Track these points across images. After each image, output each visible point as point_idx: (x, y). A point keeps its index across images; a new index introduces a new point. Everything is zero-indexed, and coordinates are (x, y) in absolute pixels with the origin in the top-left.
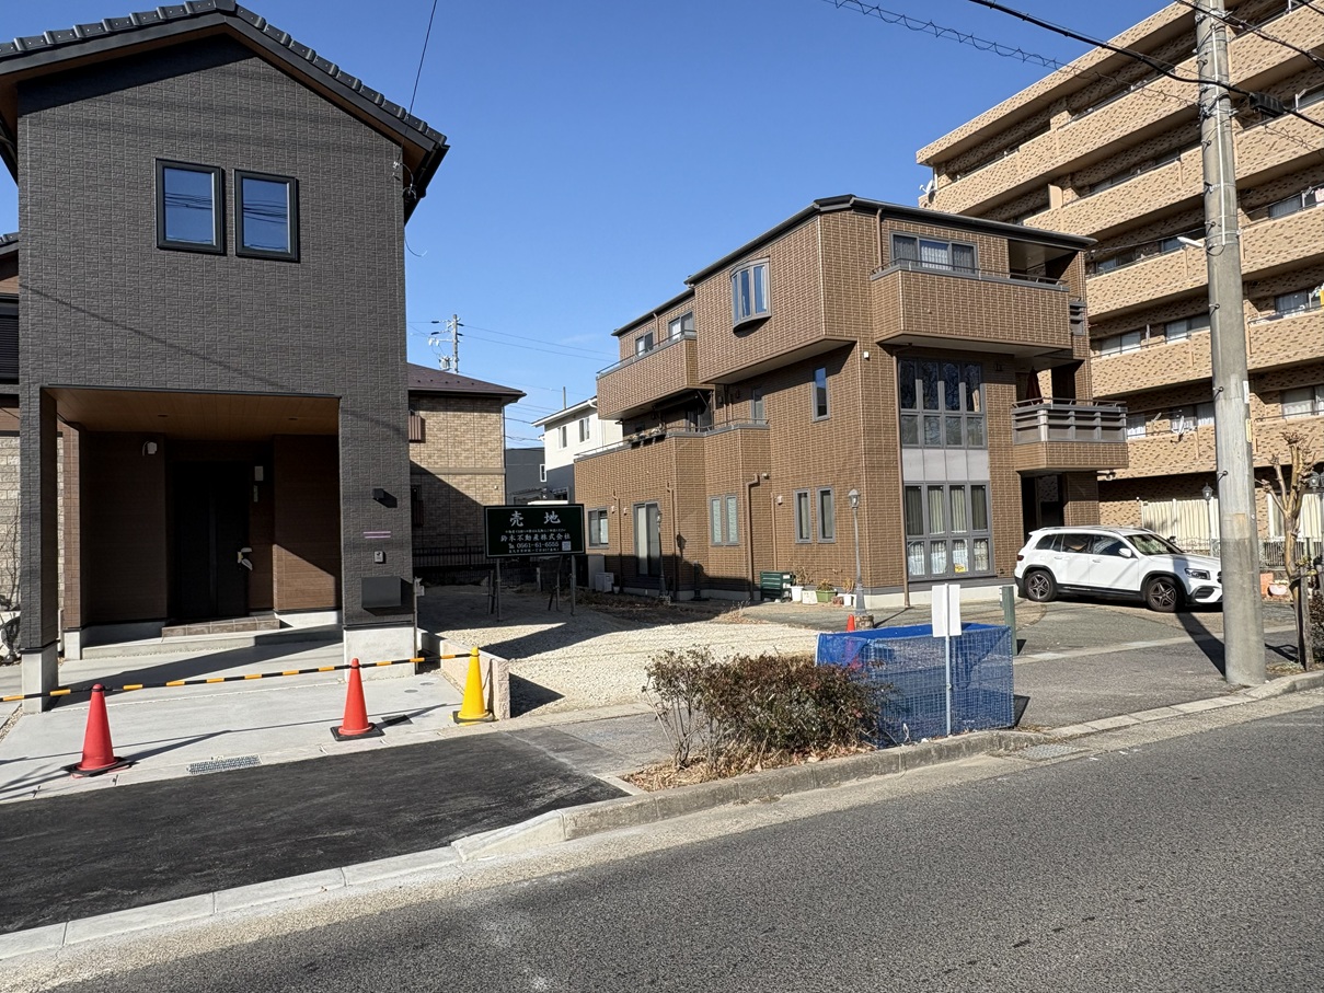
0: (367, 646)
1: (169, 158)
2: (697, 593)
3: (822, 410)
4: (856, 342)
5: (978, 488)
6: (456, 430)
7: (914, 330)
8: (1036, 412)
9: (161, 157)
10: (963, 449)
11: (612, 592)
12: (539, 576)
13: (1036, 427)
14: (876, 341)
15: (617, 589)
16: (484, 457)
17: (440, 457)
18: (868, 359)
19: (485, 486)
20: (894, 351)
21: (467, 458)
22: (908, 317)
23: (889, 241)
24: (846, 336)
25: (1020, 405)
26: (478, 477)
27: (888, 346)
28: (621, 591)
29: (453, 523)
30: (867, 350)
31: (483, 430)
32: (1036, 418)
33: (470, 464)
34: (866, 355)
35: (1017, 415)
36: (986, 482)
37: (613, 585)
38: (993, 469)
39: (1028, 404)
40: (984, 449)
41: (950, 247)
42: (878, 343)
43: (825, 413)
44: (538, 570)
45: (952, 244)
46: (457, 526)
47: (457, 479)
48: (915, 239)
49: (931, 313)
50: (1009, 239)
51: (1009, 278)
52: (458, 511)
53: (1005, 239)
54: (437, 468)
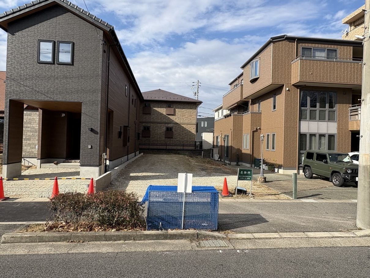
0: (85, 171)
1: (41, 39)
2: (237, 163)
3: (274, 107)
4: (284, 85)
5: (331, 137)
6: (183, 112)
7: (304, 80)
8: (357, 109)
9: (40, 39)
10: (326, 122)
11: (218, 160)
12: (203, 154)
13: (357, 115)
14: (292, 84)
15: (219, 159)
16: (191, 120)
17: (178, 119)
19: (190, 128)
20: (299, 88)
21: (186, 120)
22: (302, 75)
23: (300, 50)
24: (281, 83)
25: (352, 107)
26: (188, 125)
27: (296, 86)
28: (221, 160)
29: (181, 137)
30: (287, 87)
31: (191, 112)
32: (357, 111)
33: (186, 122)
34: (287, 89)
35: (351, 110)
36: (336, 134)
37: (218, 158)
38: (339, 128)
39: (355, 106)
40: (336, 122)
41: (326, 51)
42: (292, 85)
43: (275, 109)
44: (203, 152)
45: (327, 49)
46: (182, 138)
47: (183, 125)
48: (311, 48)
49: (312, 74)
50: (353, 46)
51: (352, 60)
52: (183, 134)
53: (351, 46)
54: (177, 122)
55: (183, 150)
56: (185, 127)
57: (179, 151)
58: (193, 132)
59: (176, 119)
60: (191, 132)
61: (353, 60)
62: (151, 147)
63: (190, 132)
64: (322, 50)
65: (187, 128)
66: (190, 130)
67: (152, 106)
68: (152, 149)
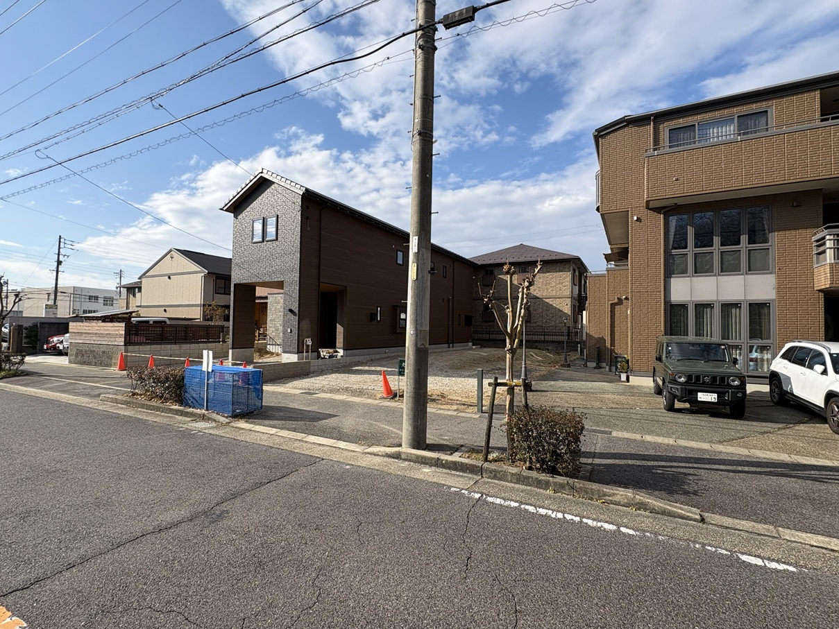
4: (628, 211)
5: (759, 307)
8: (825, 237)
9: (253, 219)
10: (742, 274)
12: (579, 349)
13: (824, 252)
16: (561, 290)
17: (539, 291)
18: (638, 220)
19: (561, 303)
20: (659, 211)
21: (552, 290)
23: (665, 135)
24: (620, 209)
26: (558, 299)
27: (652, 208)
29: (544, 321)
30: (636, 215)
32: (825, 242)
33: (553, 294)
34: (635, 218)
35: (817, 241)
36: (772, 300)
38: (778, 289)
40: (771, 273)
41: (736, 120)
42: (647, 208)
44: (579, 345)
45: (738, 117)
46: (546, 322)
47: (547, 300)
48: (695, 125)
49: (677, 180)
50: (821, 89)
51: (818, 123)
52: (547, 315)
53: (815, 90)
54: (538, 295)
55: (544, 342)
56: (551, 303)
57: (536, 344)
58: (566, 312)
59: (535, 291)
60: (562, 311)
61: (822, 120)
62: (493, 337)
63: (560, 311)
64: (726, 121)
65: (554, 305)
66: (560, 308)
67: (496, 274)
68: (493, 340)
